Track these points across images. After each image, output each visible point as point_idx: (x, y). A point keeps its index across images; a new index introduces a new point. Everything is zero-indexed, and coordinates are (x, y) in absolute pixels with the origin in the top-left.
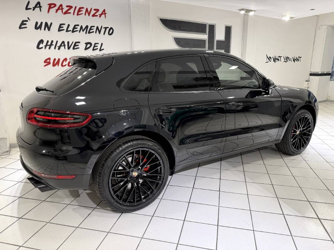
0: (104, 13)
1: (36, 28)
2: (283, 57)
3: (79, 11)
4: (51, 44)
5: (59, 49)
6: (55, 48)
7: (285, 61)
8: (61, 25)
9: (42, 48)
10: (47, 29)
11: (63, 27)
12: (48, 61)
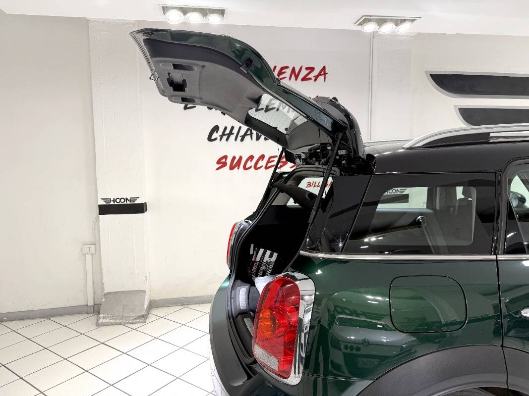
0: (323, 73)
3: (281, 73)
4: (231, 133)
5: (242, 140)
6: (236, 140)
9: (216, 139)
12: (224, 160)
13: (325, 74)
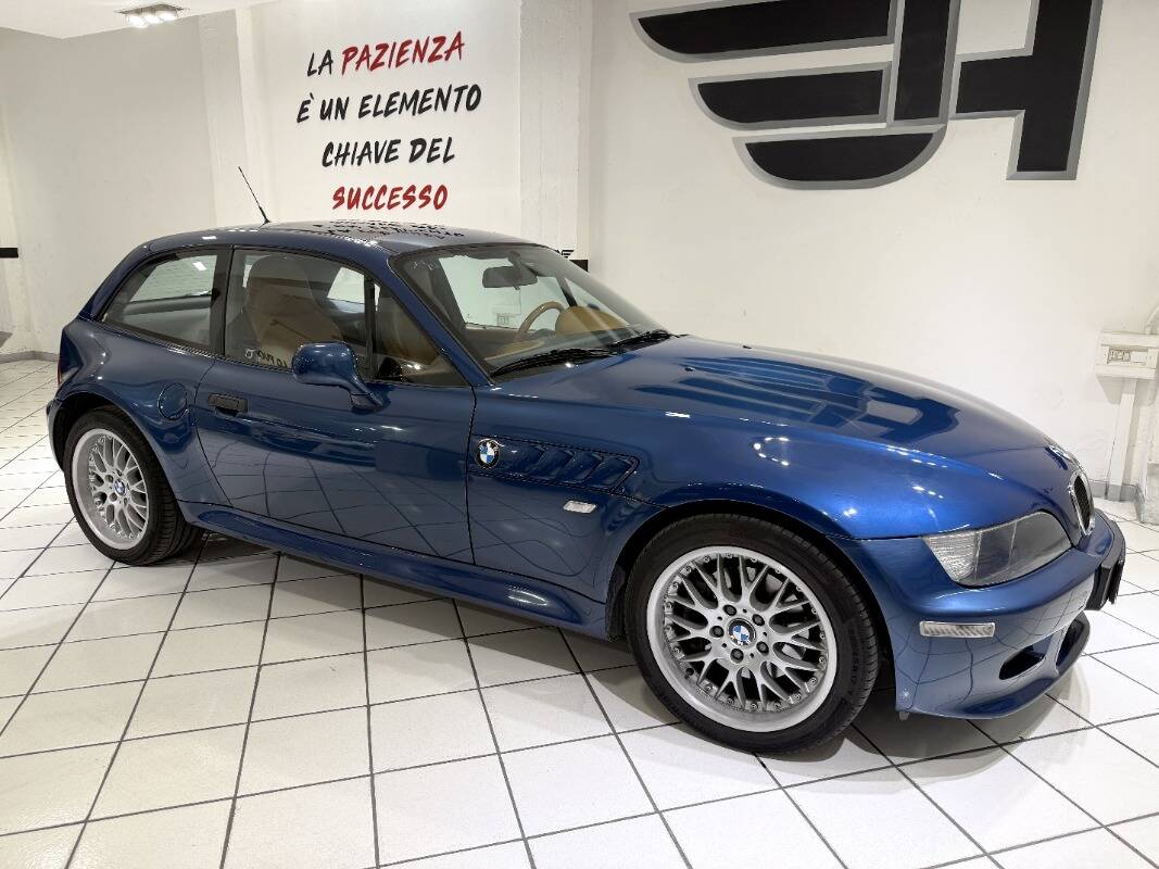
0: (457, 44)
1: (323, 117)
3: (402, 53)
4: (346, 154)
5: (359, 164)
6: (352, 163)
8: (365, 98)
9: (331, 163)
10: (339, 115)
11: (367, 105)
12: (340, 195)
13: (460, 45)
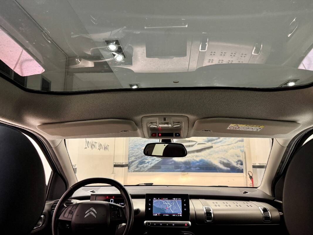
2: (97, 143)
7: (99, 149)
